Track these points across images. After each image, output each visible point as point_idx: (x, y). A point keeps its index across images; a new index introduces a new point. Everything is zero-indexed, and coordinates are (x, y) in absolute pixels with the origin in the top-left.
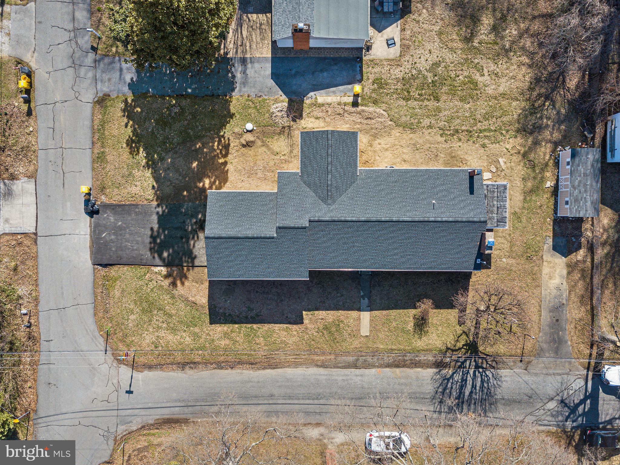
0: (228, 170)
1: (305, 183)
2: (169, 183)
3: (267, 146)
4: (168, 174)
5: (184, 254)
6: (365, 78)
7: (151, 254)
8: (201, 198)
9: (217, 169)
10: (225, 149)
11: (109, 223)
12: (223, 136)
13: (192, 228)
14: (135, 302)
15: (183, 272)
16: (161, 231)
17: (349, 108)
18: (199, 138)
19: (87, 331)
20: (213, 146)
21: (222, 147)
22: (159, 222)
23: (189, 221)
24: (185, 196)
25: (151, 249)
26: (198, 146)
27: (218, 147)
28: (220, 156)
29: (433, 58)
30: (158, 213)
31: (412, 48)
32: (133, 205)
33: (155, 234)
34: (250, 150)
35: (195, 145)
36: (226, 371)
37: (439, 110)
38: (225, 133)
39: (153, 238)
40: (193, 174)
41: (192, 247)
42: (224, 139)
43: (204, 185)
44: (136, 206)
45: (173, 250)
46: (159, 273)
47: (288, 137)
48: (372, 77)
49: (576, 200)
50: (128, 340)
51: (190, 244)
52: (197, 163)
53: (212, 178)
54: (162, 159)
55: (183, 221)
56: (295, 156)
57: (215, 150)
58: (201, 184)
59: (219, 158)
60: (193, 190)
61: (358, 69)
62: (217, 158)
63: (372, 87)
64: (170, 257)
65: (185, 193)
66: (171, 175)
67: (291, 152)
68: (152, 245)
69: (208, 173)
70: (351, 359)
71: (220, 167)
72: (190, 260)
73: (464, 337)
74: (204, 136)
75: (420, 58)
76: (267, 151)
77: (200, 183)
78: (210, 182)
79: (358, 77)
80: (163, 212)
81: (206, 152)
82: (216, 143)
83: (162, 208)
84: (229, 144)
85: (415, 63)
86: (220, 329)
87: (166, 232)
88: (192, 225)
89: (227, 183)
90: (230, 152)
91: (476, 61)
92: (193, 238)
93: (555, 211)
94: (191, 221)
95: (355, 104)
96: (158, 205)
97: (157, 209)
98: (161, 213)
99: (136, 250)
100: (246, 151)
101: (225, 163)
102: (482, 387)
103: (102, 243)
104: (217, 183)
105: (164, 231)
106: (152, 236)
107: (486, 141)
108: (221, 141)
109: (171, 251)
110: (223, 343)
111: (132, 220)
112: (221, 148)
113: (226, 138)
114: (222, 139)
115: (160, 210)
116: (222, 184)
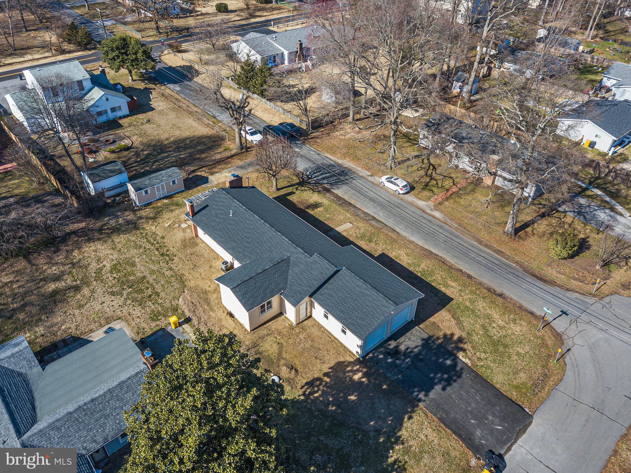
0: (330, 368)
1: (286, 283)
2: (391, 407)
3: (280, 354)
4: (384, 413)
5: (431, 348)
6: (158, 328)
7: (462, 373)
8: (374, 372)
9: (337, 377)
10: (313, 384)
11: (485, 432)
12: (304, 394)
13: (405, 359)
14: (509, 357)
15: (444, 341)
16: (436, 381)
17: (195, 321)
18: (325, 414)
19: (579, 375)
20: (320, 395)
21: (313, 388)
22: (432, 388)
23: (403, 366)
24: (387, 385)
25: (459, 376)
26: (334, 408)
27: (317, 392)
28: (324, 383)
29: (108, 299)
30: (426, 395)
31: (106, 316)
32: (444, 423)
33: (443, 383)
34: (295, 364)
35: (334, 411)
36: (467, 271)
37: (152, 272)
38: (299, 396)
39: (449, 382)
40: (361, 392)
41: (419, 348)
42: (305, 391)
43: (362, 378)
44: (441, 420)
45: (438, 358)
46: (466, 356)
47: (257, 346)
48: (153, 324)
49: (170, 176)
50: (539, 341)
51: (419, 350)
52: (349, 397)
53: (348, 376)
54: (378, 432)
55: (408, 370)
56: (270, 330)
57: (323, 391)
58: (364, 380)
59: (326, 383)
60: (375, 383)
61: (152, 338)
62: (328, 385)
63: (163, 319)
64: (446, 357)
65: (384, 387)
66: (383, 411)
67: (268, 335)
68: (454, 378)
69: (349, 381)
70: (373, 222)
71: (333, 376)
72: (430, 342)
73: (299, 188)
74: (319, 411)
75: (113, 306)
76: (284, 352)
77: (363, 382)
78: (354, 375)
79: (161, 333)
80: (420, 391)
81: (332, 397)
82: (316, 395)
83: (418, 395)
84: (307, 384)
85: (120, 306)
86: (448, 292)
87: (432, 375)
88: (404, 361)
89: (341, 360)
90: (312, 378)
91: (94, 275)
92: (411, 352)
93: (182, 191)
94: (401, 364)
95: (188, 320)
96: (420, 400)
97: (423, 398)
98: (423, 393)
99: (474, 388)
100: (299, 367)
101: (326, 375)
102: (319, 172)
103: (507, 423)
104: (349, 368)
105: (434, 378)
106: (449, 384)
107: (158, 238)
108: (309, 392)
109: (441, 360)
110: (454, 284)
111: (457, 413)
112: (316, 388)
113: (303, 390)
114: (307, 393)
115: (421, 396)
116: (346, 364)
